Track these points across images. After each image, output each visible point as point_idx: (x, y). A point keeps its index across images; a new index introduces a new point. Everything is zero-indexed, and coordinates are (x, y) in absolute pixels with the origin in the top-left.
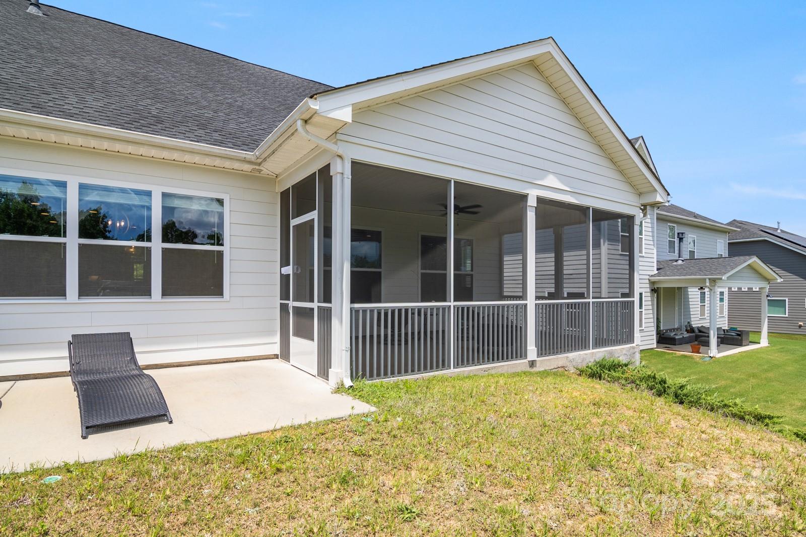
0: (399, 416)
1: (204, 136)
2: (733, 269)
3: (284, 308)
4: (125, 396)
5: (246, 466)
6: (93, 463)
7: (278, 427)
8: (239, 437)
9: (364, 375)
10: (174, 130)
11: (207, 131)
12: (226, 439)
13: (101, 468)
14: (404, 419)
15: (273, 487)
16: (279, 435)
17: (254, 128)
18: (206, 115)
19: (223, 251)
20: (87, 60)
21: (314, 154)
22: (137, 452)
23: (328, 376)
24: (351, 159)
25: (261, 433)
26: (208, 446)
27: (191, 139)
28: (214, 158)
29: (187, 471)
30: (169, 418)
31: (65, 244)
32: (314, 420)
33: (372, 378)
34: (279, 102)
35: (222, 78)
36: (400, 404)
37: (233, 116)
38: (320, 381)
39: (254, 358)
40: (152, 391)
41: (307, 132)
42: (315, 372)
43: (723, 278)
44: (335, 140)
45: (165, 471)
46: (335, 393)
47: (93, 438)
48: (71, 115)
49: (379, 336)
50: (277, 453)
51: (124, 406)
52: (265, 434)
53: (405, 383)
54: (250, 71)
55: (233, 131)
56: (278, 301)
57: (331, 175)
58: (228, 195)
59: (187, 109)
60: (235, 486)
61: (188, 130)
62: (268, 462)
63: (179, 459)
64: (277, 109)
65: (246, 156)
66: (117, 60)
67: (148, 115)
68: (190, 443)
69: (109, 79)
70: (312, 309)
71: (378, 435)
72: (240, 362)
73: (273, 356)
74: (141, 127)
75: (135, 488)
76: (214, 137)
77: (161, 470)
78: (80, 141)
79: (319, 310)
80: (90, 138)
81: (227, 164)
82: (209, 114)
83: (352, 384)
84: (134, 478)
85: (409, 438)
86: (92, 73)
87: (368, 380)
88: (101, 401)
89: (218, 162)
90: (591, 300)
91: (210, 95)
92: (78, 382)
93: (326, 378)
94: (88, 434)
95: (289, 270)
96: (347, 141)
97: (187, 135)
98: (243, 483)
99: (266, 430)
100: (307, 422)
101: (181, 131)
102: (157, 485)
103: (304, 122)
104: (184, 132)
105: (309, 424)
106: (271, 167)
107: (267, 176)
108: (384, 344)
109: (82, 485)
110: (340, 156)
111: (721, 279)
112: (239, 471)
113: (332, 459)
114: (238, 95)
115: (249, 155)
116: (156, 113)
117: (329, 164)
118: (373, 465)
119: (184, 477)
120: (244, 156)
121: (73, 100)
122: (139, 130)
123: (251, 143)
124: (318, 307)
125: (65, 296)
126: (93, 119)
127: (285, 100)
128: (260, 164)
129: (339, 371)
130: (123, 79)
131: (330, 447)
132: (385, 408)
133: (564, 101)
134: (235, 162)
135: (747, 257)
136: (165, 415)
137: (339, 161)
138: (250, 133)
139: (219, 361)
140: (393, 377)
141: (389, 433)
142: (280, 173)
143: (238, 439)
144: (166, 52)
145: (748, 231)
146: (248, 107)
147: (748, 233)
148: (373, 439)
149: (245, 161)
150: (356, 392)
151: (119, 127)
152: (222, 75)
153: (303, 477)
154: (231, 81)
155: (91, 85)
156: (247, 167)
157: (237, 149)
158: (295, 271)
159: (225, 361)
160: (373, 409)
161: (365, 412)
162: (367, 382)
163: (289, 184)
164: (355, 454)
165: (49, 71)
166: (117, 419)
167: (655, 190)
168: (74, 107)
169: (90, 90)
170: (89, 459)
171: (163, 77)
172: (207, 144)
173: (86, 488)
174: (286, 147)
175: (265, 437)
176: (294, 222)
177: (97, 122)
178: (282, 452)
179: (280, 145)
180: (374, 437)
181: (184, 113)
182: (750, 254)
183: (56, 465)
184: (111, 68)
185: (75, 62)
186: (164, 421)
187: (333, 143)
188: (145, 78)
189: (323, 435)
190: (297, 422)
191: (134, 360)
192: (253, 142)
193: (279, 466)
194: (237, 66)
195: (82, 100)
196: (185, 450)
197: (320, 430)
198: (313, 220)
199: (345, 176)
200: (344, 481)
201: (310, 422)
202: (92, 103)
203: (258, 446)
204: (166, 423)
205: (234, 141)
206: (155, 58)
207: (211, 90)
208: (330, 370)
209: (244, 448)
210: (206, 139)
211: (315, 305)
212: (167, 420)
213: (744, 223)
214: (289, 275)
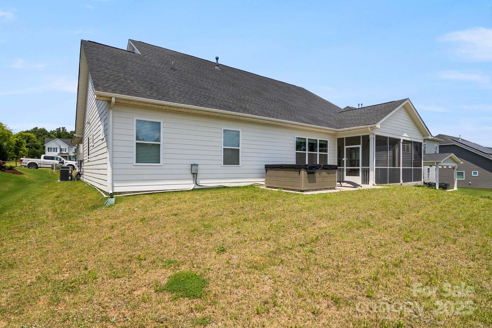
2: (445, 158)
19: (328, 154)
24: (376, 134)
31: (306, 153)
33: (380, 184)
43: (442, 162)
58: (329, 140)
90: (413, 168)
110: (373, 134)
111: (441, 162)
117: (369, 135)
124: (362, 168)
129: (373, 182)
133: (408, 112)
135: (450, 154)
145: (447, 140)
147: (446, 141)
163: (343, 137)
167: (429, 135)
176: (346, 147)
182: (451, 152)
198: (359, 147)
199: (374, 138)
211: (360, 168)
213: (444, 136)
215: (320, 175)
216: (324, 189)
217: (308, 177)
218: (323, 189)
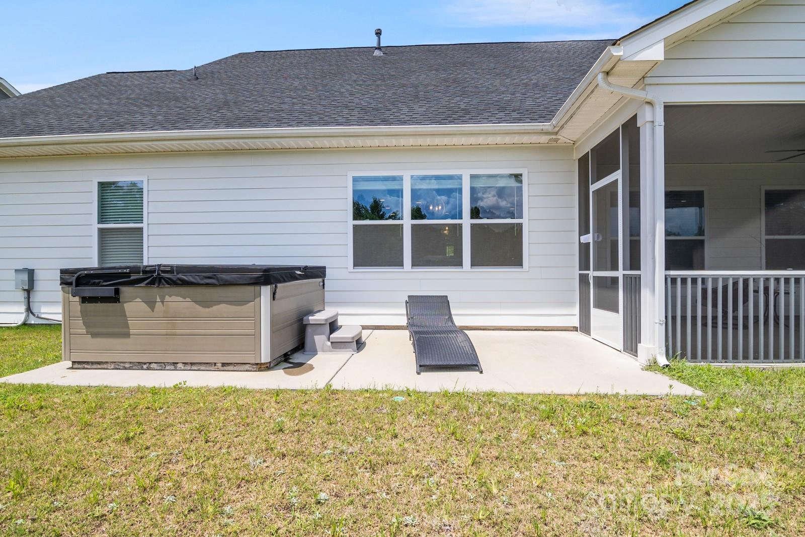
0: (737, 407)
1: (504, 117)
3: (583, 280)
4: (446, 346)
5: (550, 421)
6: (425, 392)
7: (582, 392)
8: (542, 394)
9: (683, 355)
10: (479, 118)
11: (506, 112)
12: (530, 394)
13: (431, 397)
14: (745, 411)
15: (579, 447)
16: (583, 400)
17: (549, 100)
18: (504, 99)
19: (522, 224)
20: (413, 79)
21: (617, 109)
22: (456, 390)
23: (636, 352)
24: (664, 103)
25: (564, 395)
26: (515, 397)
27: (493, 122)
28: (513, 135)
29: (497, 414)
30: (480, 369)
31: (402, 225)
32: (622, 392)
33: (695, 360)
34: (574, 70)
35: (518, 63)
36: (738, 392)
37: (529, 94)
38: (627, 358)
39: (553, 328)
40: (466, 344)
41: (609, 84)
42: (621, 347)
44: (643, 85)
45: (479, 410)
46: (647, 370)
47: (424, 375)
48: (405, 122)
49: (704, 318)
50: (582, 416)
51: (446, 354)
52: (568, 397)
53: (745, 372)
54: (543, 50)
55: (530, 107)
56: (577, 272)
57: (638, 126)
58: (527, 170)
59: (489, 97)
60: (540, 437)
61: (491, 115)
62: (572, 423)
63: (490, 403)
64: (572, 77)
65: (543, 127)
66: (434, 72)
67: (458, 109)
68: (499, 391)
69: (429, 88)
70: (617, 278)
71: (707, 422)
72: (539, 332)
73: (572, 329)
74: (453, 121)
75: (456, 418)
76: (513, 117)
77: (476, 409)
78: (411, 141)
79: (625, 278)
80: (418, 137)
81: (526, 139)
82: (508, 97)
83: (668, 363)
84: (455, 410)
85: (753, 434)
86: (416, 87)
87: (689, 361)
88: (429, 347)
89: (517, 139)
91: (508, 81)
92: (413, 331)
93: (635, 354)
94: (421, 371)
95: (589, 238)
96: (658, 84)
97: (489, 120)
98: (549, 436)
99: (569, 393)
100: (615, 393)
101: (485, 117)
102: (472, 420)
103: (606, 74)
104: (487, 117)
105: (616, 395)
106: (568, 135)
107: (564, 145)
108: (713, 327)
109: (419, 407)
110: (649, 103)
112: (545, 425)
113: (647, 435)
114: (533, 74)
115: (546, 126)
116: (464, 107)
117: (636, 114)
118: (701, 453)
119: (494, 418)
120: (541, 128)
121: (406, 110)
122: (452, 123)
123: (547, 115)
124: (624, 275)
125: (403, 266)
126: (420, 121)
127: (581, 67)
128: (556, 133)
129: (651, 346)
130: (439, 86)
131: (643, 422)
132: (717, 395)
134: (533, 135)
136: (477, 365)
137: (648, 108)
138: (547, 105)
139: (519, 328)
140: (726, 362)
141: (723, 422)
142: (578, 139)
143: (541, 396)
144: (469, 55)
146: (543, 82)
148: (699, 425)
149: (543, 133)
150: (674, 373)
151: (438, 123)
152: (518, 60)
153: (612, 445)
154: (526, 63)
155: (417, 97)
156: (544, 139)
157: (534, 123)
158: (596, 239)
159: (525, 328)
160: (698, 393)
161: (687, 394)
162: (688, 364)
163: (587, 148)
164: (676, 435)
165: (389, 94)
166: (440, 363)
168: (407, 116)
169: (416, 100)
170: (423, 390)
171: (468, 76)
172: (507, 123)
173: (421, 409)
174: (585, 108)
175: (569, 399)
176: (593, 188)
177: (422, 124)
178: (587, 415)
179: (578, 108)
180: (702, 423)
181: (486, 101)
183: (401, 389)
184: (429, 80)
185: (405, 82)
186: (476, 370)
187: (641, 90)
188: (455, 81)
189: (633, 408)
190: (603, 391)
191: (450, 318)
192: (550, 113)
193: (585, 428)
194: (530, 49)
195: (411, 109)
196: (494, 396)
197: (630, 403)
198: (617, 181)
199: (656, 124)
200: (662, 461)
201: (618, 393)
202: (418, 110)
203: (562, 406)
204: (478, 373)
205: (532, 116)
206: (461, 62)
207: (508, 76)
208: (639, 344)
209: (548, 404)
210: (506, 119)
211: (620, 273)
212: (478, 370)
214: (589, 243)
215: (153, 308)
216: (185, 364)
217: (84, 314)
218: (180, 366)
